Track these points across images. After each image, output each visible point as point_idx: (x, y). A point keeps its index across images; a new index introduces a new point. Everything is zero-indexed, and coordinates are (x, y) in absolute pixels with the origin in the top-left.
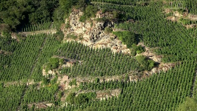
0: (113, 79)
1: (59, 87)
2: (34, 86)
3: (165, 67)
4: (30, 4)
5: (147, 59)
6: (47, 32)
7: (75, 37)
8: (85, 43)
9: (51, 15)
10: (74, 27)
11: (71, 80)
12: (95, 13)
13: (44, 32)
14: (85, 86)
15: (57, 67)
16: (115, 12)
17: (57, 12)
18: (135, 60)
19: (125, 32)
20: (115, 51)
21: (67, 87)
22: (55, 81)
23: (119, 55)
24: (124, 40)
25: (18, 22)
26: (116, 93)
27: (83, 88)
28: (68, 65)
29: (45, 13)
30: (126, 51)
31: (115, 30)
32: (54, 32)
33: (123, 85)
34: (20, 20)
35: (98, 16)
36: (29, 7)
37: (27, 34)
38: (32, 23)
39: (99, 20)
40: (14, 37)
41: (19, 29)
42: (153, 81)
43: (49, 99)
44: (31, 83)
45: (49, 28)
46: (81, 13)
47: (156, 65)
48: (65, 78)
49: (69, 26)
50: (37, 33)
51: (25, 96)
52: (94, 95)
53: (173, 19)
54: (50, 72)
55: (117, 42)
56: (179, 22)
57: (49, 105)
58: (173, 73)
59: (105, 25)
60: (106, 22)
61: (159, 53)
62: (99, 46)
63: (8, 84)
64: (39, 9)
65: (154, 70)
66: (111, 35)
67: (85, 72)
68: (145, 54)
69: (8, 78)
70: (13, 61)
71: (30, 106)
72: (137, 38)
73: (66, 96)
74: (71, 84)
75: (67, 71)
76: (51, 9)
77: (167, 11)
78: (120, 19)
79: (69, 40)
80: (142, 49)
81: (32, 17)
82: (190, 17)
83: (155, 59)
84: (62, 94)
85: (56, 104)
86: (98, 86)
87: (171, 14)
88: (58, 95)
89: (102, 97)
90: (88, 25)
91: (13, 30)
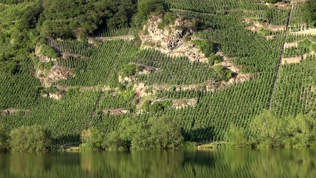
0: (190, 87)
1: (135, 94)
2: (109, 92)
3: (243, 78)
4: (108, 8)
5: (225, 69)
6: (124, 38)
7: (153, 45)
8: (162, 51)
9: (129, 21)
10: (151, 34)
11: (147, 87)
12: (173, 20)
13: (122, 37)
14: (161, 94)
15: (134, 74)
16: (194, 20)
17: (135, 18)
18: (212, 70)
19: (204, 41)
20: (192, 60)
21: (143, 94)
22: (131, 88)
23: (197, 64)
24: (202, 49)
25: (95, 27)
26: (192, 102)
27: (159, 96)
28: (145, 72)
29: (123, 19)
30: (204, 60)
31: (194, 38)
32: (131, 38)
33: (200, 94)
34: (98, 25)
35: (177, 23)
36: (107, 12)
37: (104, 39)
38: (110, 28)
39: (177, 28)
40: (91, 42)
41: (96, 33)
42: (230, 91)
43: (124, 106)
44: (107, 88)
45: (127, 34)
46: (159, 20)
47: (234, 75)
48: (142, 85)
49: (146, 33)
50: (115, 38)
51: (101, 101)
52: (170, 103)
53: (253, 29)
54: (126, 79)
55: (195, 50)
56: (259, 32)
57: (125, 112)
58: (251, 85)
59: (183, 33)
60: (185, 30)
61: (238, 63)
62: (177, 55)
63: (84, 89)
64: (117, 14)
65: (231, 81)
66: (190, 44)
67: (161, 79)
68: (223, 64)
69: (84, 84)
70: (89, 66)
71: (105, 112)
72: (215, 48)
73: (142, 103)
74: (147, 91)
75: (143, 78)
76: (129, 14)
77: (247, 21)
78: (199, 27)
79: (146, 47)
80: (220, 59)
81: (110, 23)
82: (270, 27)
83: (233, 69)
84: (138, 101)
85: (132, 111)
86: (175, 94)
87: (251, 24)
88: (133, 102)
89: (178, 105)
90: (166, 32)
91: (90, 35)
